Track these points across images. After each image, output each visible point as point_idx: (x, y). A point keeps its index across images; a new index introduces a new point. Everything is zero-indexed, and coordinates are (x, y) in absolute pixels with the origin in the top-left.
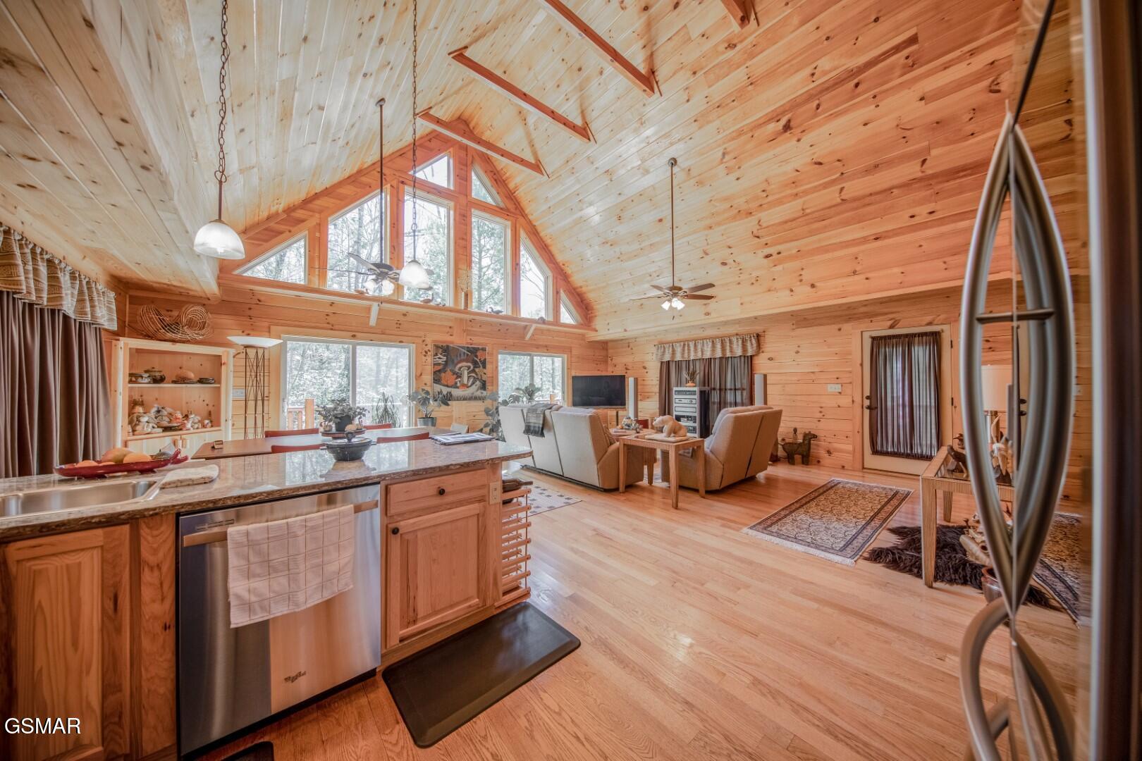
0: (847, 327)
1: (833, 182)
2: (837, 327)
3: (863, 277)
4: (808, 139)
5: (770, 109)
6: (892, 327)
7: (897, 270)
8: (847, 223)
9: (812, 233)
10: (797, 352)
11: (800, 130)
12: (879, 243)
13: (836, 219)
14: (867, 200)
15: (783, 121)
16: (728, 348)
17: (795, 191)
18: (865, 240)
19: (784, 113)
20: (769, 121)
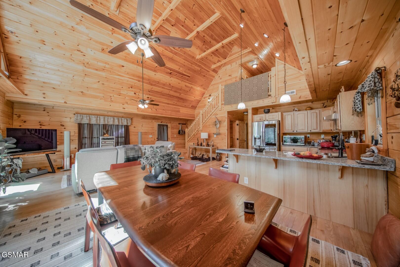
0: (154, 121)
1: (169, 90)
2: (151, 120)
3: (165, 111)
4: (172, 78)
5: (171, 67)
6: (161, 123)
7: (170, 112)
8: (166, 99)
9: (160, 97)
10: (142, 126)
11: (172, 76)
12: (168, 105)
13: (165, 97)
14: (171, 96)
15: (171, 72)
16: (120, 121)
17: (163, 87)
18: (166, 103)
19: (172, 70)
20: (169, 69)
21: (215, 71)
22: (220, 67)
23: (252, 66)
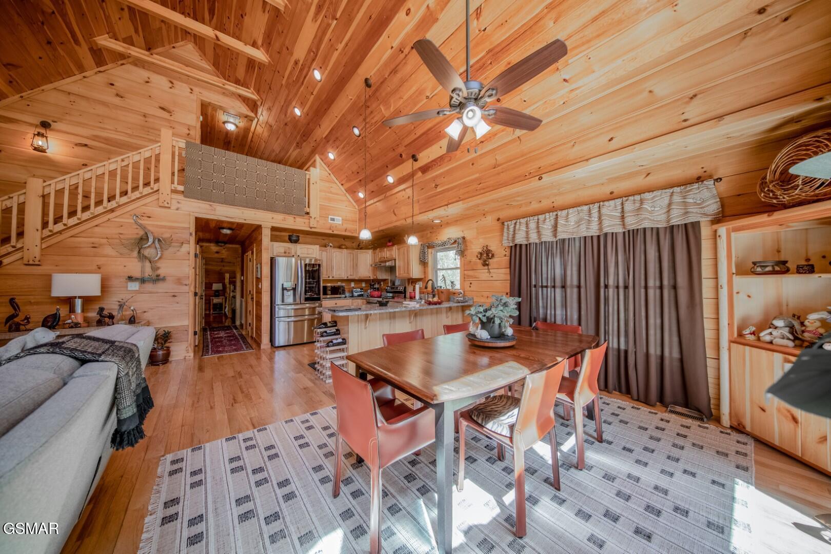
21: (100, 57)
22: (121, 57)
23: (224, 123)
